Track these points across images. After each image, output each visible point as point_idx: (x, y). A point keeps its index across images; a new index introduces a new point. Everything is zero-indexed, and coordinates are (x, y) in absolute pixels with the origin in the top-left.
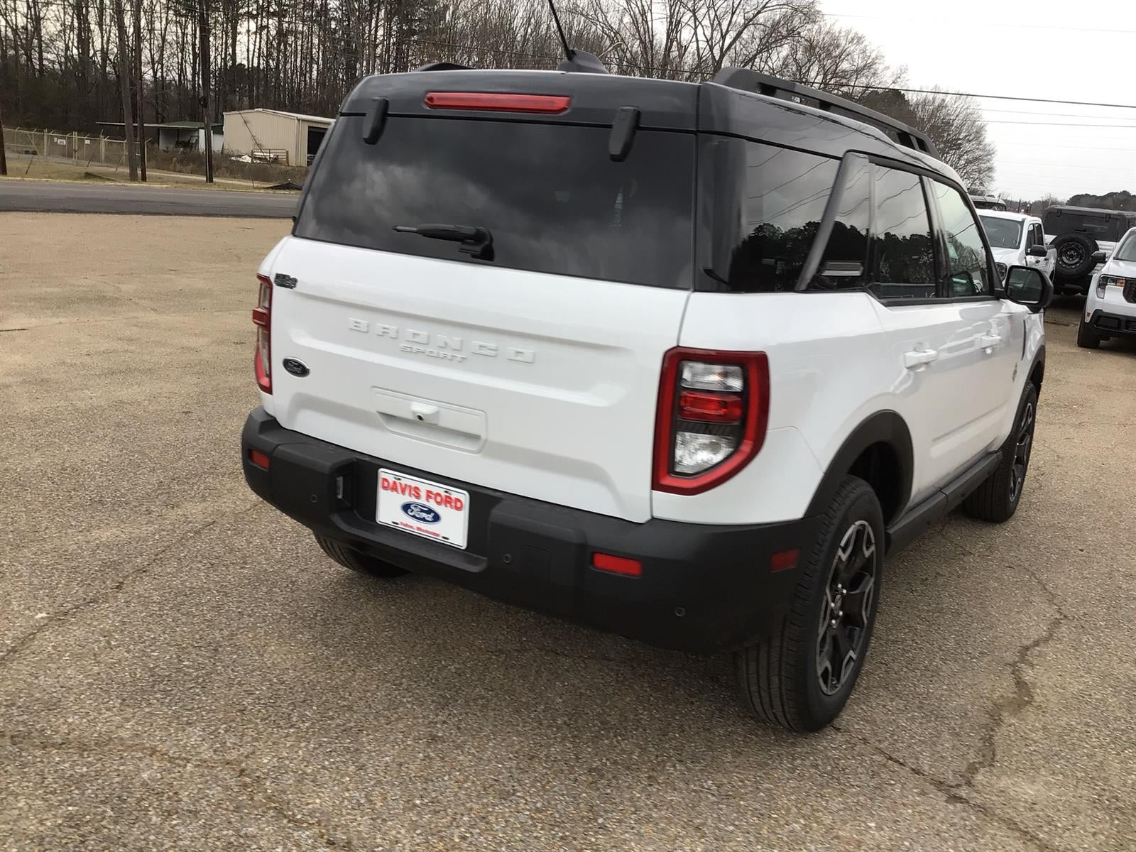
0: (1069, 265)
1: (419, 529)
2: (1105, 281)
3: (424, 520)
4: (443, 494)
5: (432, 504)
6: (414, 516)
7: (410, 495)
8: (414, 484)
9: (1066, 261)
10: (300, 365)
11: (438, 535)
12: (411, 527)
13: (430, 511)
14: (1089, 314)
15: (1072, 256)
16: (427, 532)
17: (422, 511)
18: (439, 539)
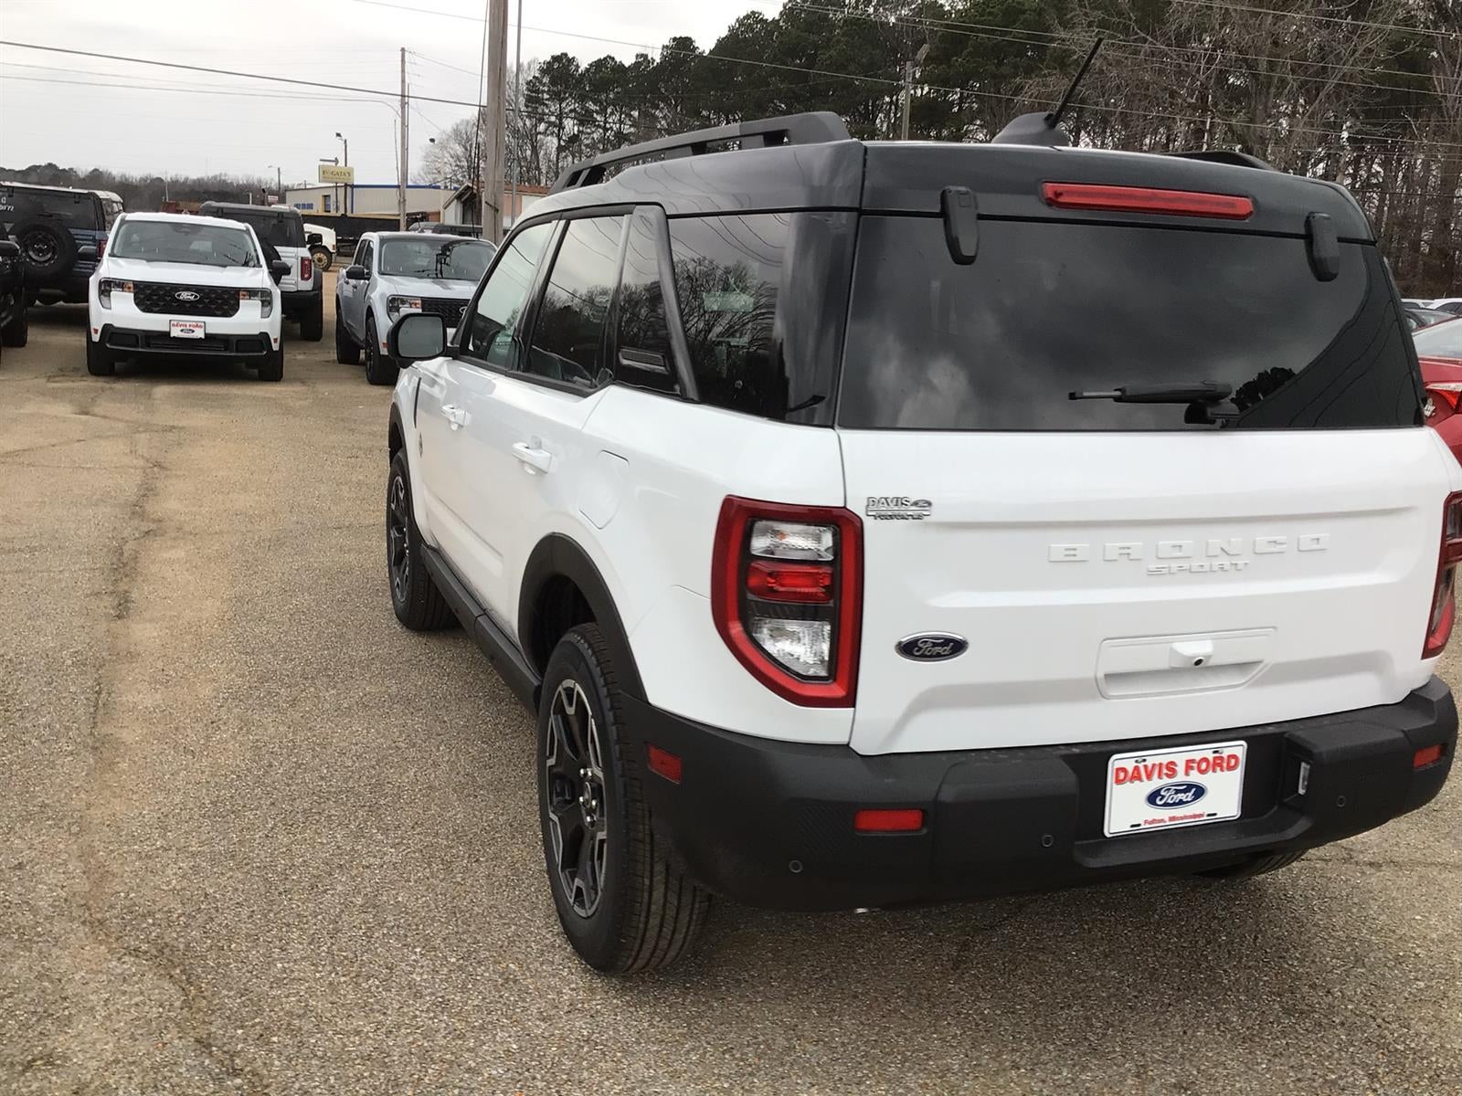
0: (40, 263)
1: (1172, 819)
2: (107, 287)
3: (1181, 802)
4: (1210, 756)
5: (1195, 777)
6: (1166, 805)
7: (1160, 777)
8: (1165, 760)
9: (34, 257)
10: (947, 641)
11: (1201, 815)
12: (1162, 821)
13: (1189, 787)
14: (96, 331)
15: (40, 250)
16: (1186, 817)
17: (1177, 792)
18: (1205, 820)
